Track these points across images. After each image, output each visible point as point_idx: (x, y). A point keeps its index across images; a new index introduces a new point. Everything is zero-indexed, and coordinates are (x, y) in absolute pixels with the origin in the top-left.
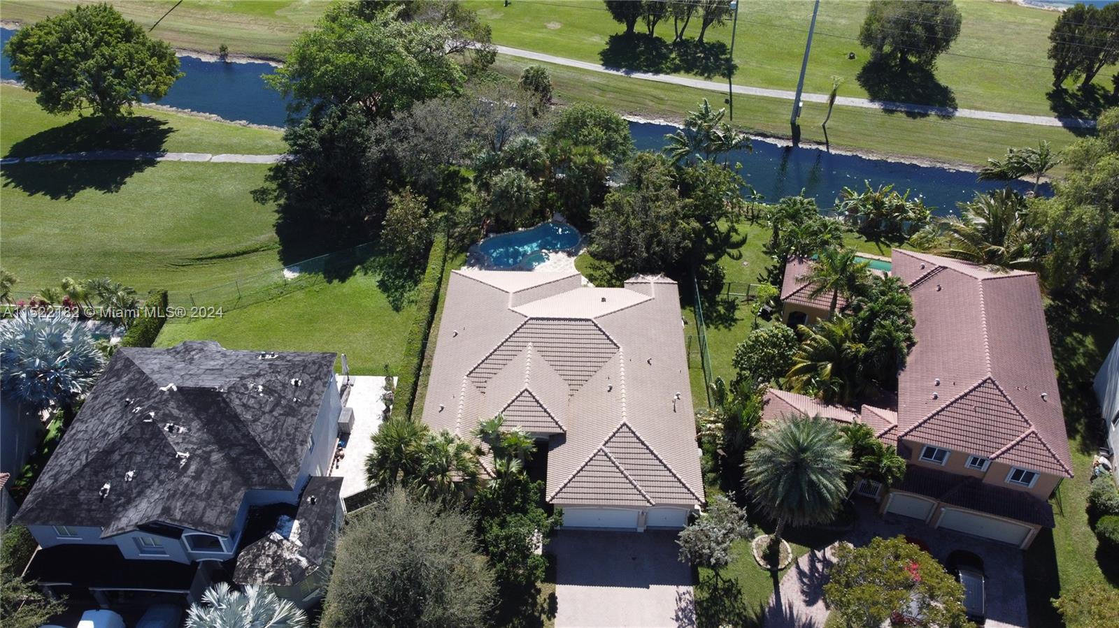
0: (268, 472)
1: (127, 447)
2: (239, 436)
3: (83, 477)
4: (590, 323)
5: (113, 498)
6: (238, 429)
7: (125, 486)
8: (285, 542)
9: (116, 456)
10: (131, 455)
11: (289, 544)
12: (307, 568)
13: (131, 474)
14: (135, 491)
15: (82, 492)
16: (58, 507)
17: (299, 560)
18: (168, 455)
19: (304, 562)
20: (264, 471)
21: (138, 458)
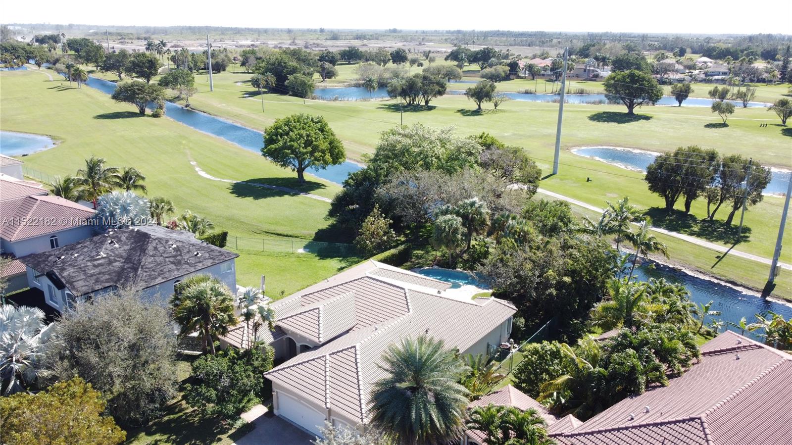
1: (87, 243)
2: (136, 259)
4: (403, 291)
5: (59, 262)
6: (139, 256)
9: (80, 246)
10: (84, 247)
13: (76, 255)
16: (39, 260)
18: (96, 251)
21: (85, 250)
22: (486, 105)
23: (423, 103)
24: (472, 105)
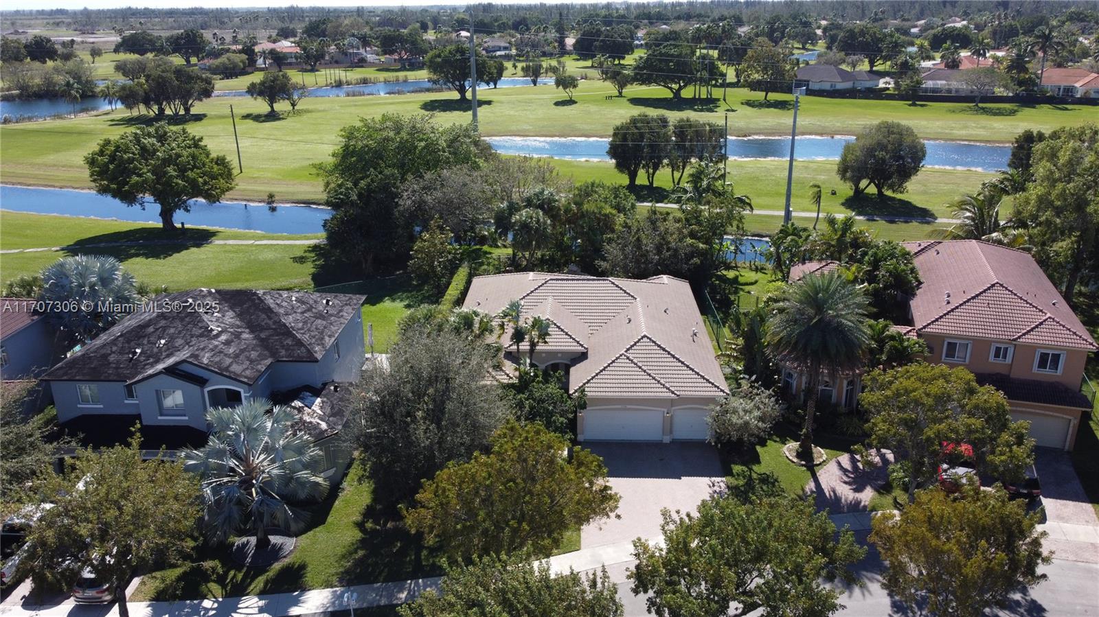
0: (296, 348)
1: (163, 323)
2: (270, 322)
3: (116, 345)
4: (607, 282)
5: (142, 358)
6: (270, 318)
7: (155, 350)
8: (306, 408)
9: (151, 329)
10: (164, 328)
11: (310, 410)
12: (326, 430)
13: (163, 342)
14: (164, 354)
15: (113, 355)
16: (87, 366)
17: (318, 423)
18: (201, 328)
19: (324, 426)
20: (291, 348)
21: (172, 331)
22: (282, 106)
23: (182, 112)
24: (261, 106)
